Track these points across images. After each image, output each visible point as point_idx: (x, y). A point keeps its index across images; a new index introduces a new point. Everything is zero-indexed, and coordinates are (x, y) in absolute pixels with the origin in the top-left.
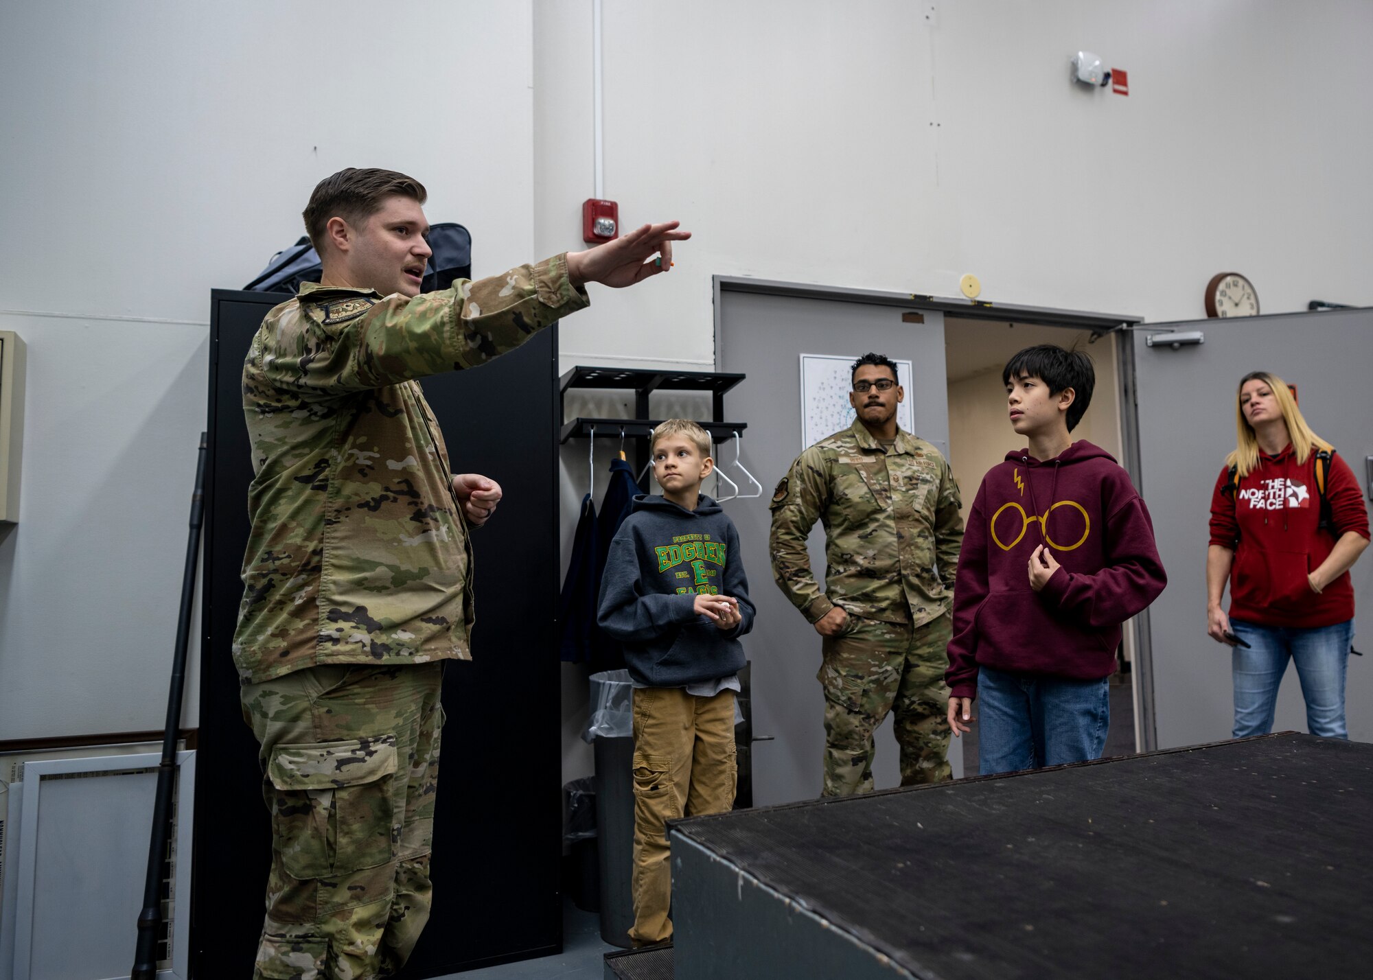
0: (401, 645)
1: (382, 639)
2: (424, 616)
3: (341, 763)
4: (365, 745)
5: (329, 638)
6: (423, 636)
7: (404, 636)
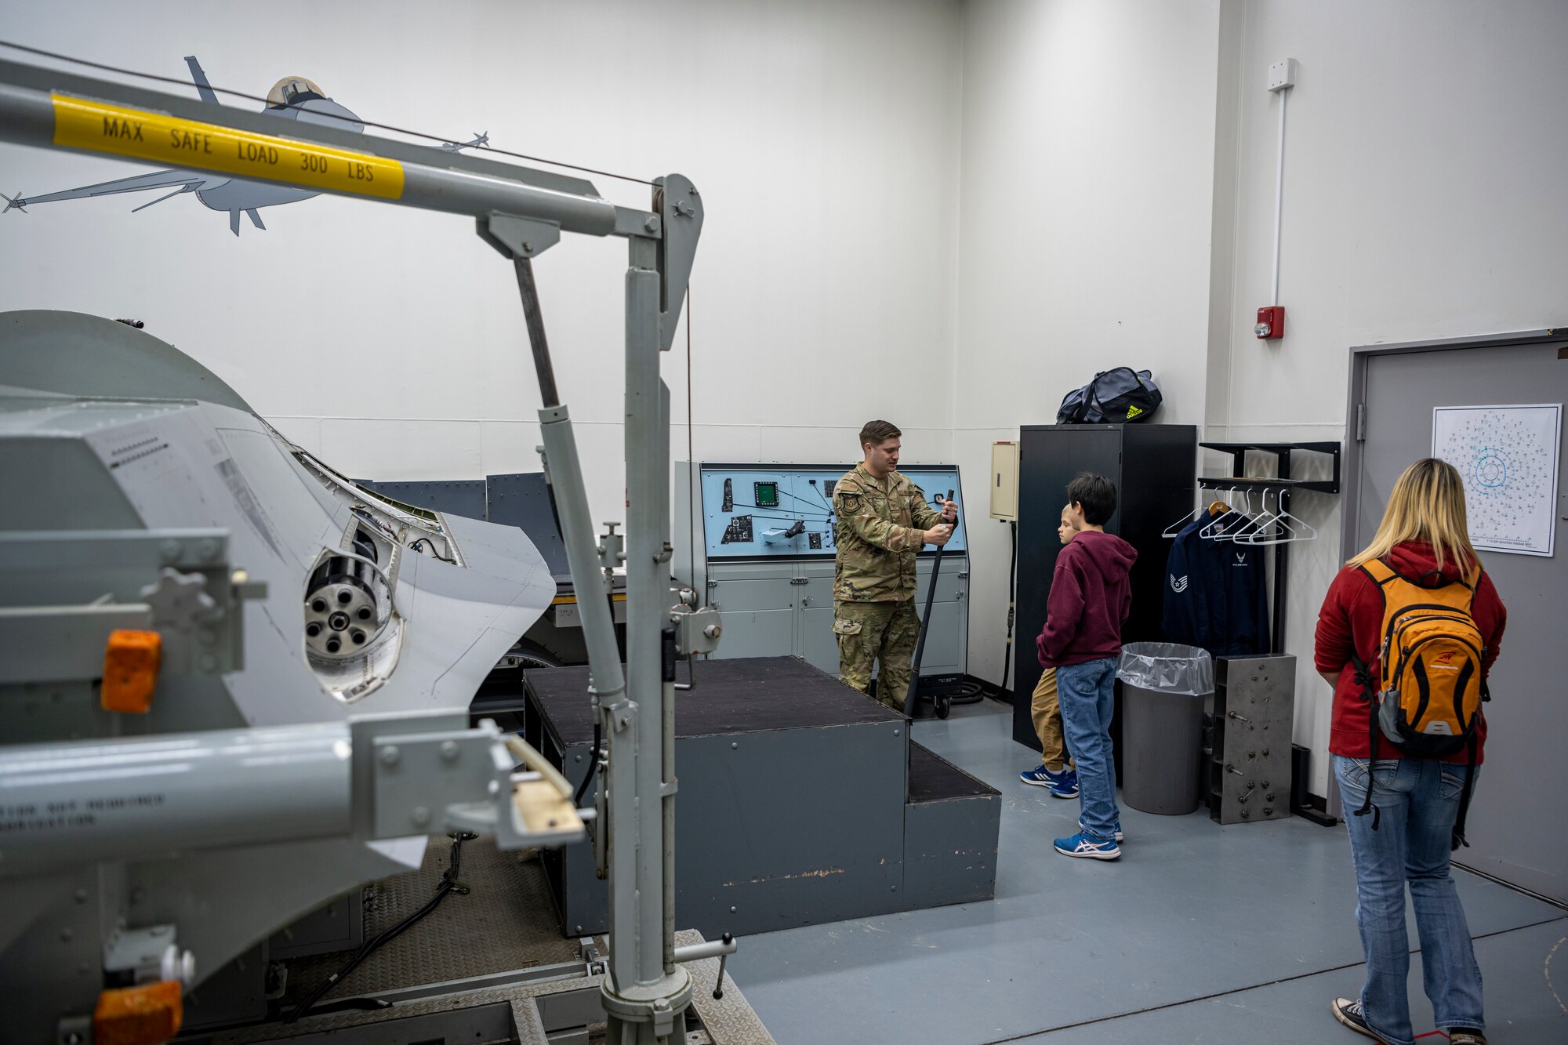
0: (864, 596)
1: (858, 594)
2: (876, 586)
3: (845, 626)
4: (852, 622)
5: (842, 592)
6: (874, 594)
7: (865, 592)
